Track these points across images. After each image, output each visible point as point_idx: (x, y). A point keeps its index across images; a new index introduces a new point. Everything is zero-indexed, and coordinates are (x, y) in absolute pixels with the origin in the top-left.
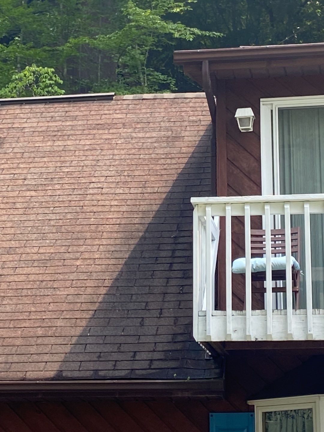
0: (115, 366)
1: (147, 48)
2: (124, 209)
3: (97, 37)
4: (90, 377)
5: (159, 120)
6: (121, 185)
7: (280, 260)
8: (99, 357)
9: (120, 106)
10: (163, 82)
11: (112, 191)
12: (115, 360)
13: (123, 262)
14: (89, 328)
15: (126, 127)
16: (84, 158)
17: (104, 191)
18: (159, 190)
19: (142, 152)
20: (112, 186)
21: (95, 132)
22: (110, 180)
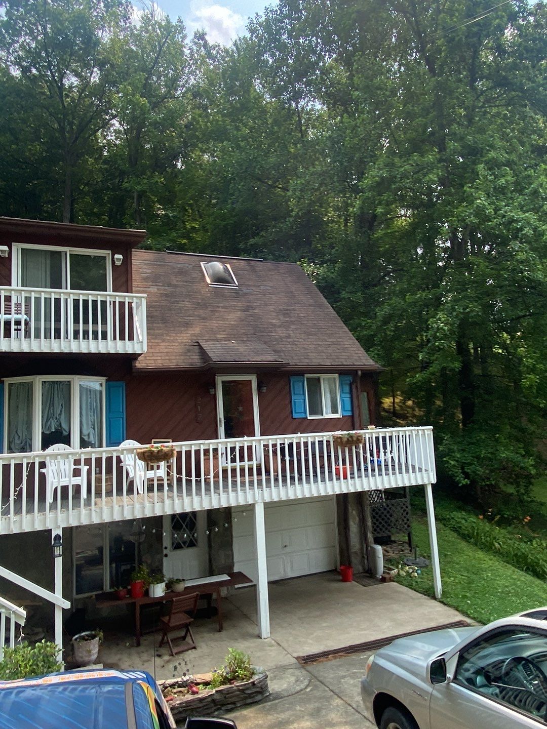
7: (19, 316)
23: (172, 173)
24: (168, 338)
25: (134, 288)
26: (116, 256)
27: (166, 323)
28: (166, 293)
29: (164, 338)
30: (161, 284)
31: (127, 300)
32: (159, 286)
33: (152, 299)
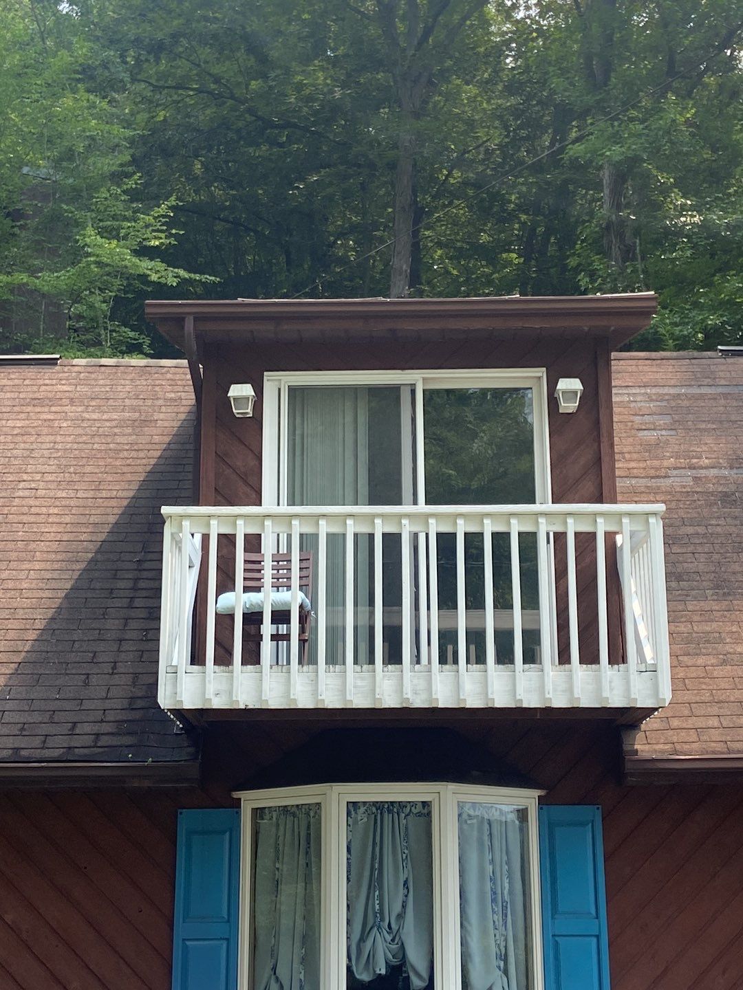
0: (44, 742)
1: (113, 294)
2: (67, 519)
3: (40, 274)
4: (7, 758)
5: (122, 395)
6: (64, 485)
7: (283, 596)
8: (22, 729)
9: (67, 374)
10: (133, 341)
11: (52, 494)
12: (46, 734)
13: (62, 594)
14: (9, 688)
15: (75, 404)
16: (12, 446)
17: (40, 493)
18: (120, 494)
19: (97, 439)
20: (52, 487)
21: (29, 409)
22: (49, 477)
23: (721, 87)
25: (619, 484)
26: (565, 384)
27: (731, 598)
28: (724, 490)
29: (728, 648)
30: (707, 461)
31: (601, 528)
32: (701, 468)
33: (676, 517)
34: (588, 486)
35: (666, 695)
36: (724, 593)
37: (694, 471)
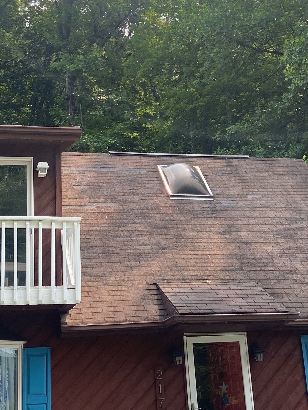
23: (117, 43)
24: (113, 278)
25: (64, 208)
26: (41, 165)
27: (109, 257)
28: (109, 212)
29: (107, 278)
30: (102, 199)
31: (54, 227)
32: (100, 202)
33: (88, 223)
34: (50, 209)
35: (79, 298)
36: (107, 255)
37: (96, 204)
